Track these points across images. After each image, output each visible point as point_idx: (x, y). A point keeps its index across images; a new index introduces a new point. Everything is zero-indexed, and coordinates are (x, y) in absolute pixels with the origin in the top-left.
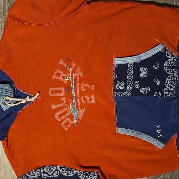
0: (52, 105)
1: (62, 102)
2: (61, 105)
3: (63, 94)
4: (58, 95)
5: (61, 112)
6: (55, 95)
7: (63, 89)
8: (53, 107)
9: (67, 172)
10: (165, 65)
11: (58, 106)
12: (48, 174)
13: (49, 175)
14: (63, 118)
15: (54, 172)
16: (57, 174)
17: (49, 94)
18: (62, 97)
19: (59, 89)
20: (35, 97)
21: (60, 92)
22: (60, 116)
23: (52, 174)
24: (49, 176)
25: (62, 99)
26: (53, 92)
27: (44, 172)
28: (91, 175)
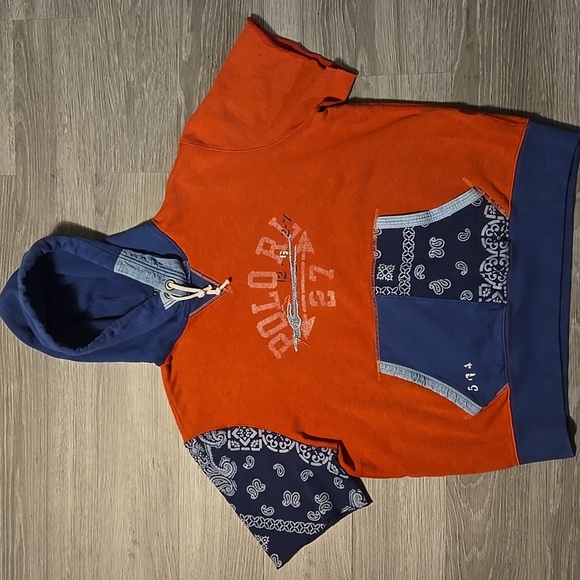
0: (253, 306)
1: (272, 300)
2: (270, 306)
3: (274, 284)
4: (266, 285)
5: (268, 321)
6: (260, 286)
7: (274, 275)
8: (255, 309)
9: (276, 442)
10: (483, 234)
11: (264, 307)
12: (240, 443)
13: (242, 446)
14: (272, 332)
15: (252, 440)
16: (258, 447)
17: (249, 283)
18: (272, 290)
19: (266, 274)
20: (222, 287)
21: (269, 280)
22: (266, 328)
23: (249, 446)
24: (243, 449)
25: (272, 294)
26: (256, 280)
27: (233, 438)
28: (321, 454)
